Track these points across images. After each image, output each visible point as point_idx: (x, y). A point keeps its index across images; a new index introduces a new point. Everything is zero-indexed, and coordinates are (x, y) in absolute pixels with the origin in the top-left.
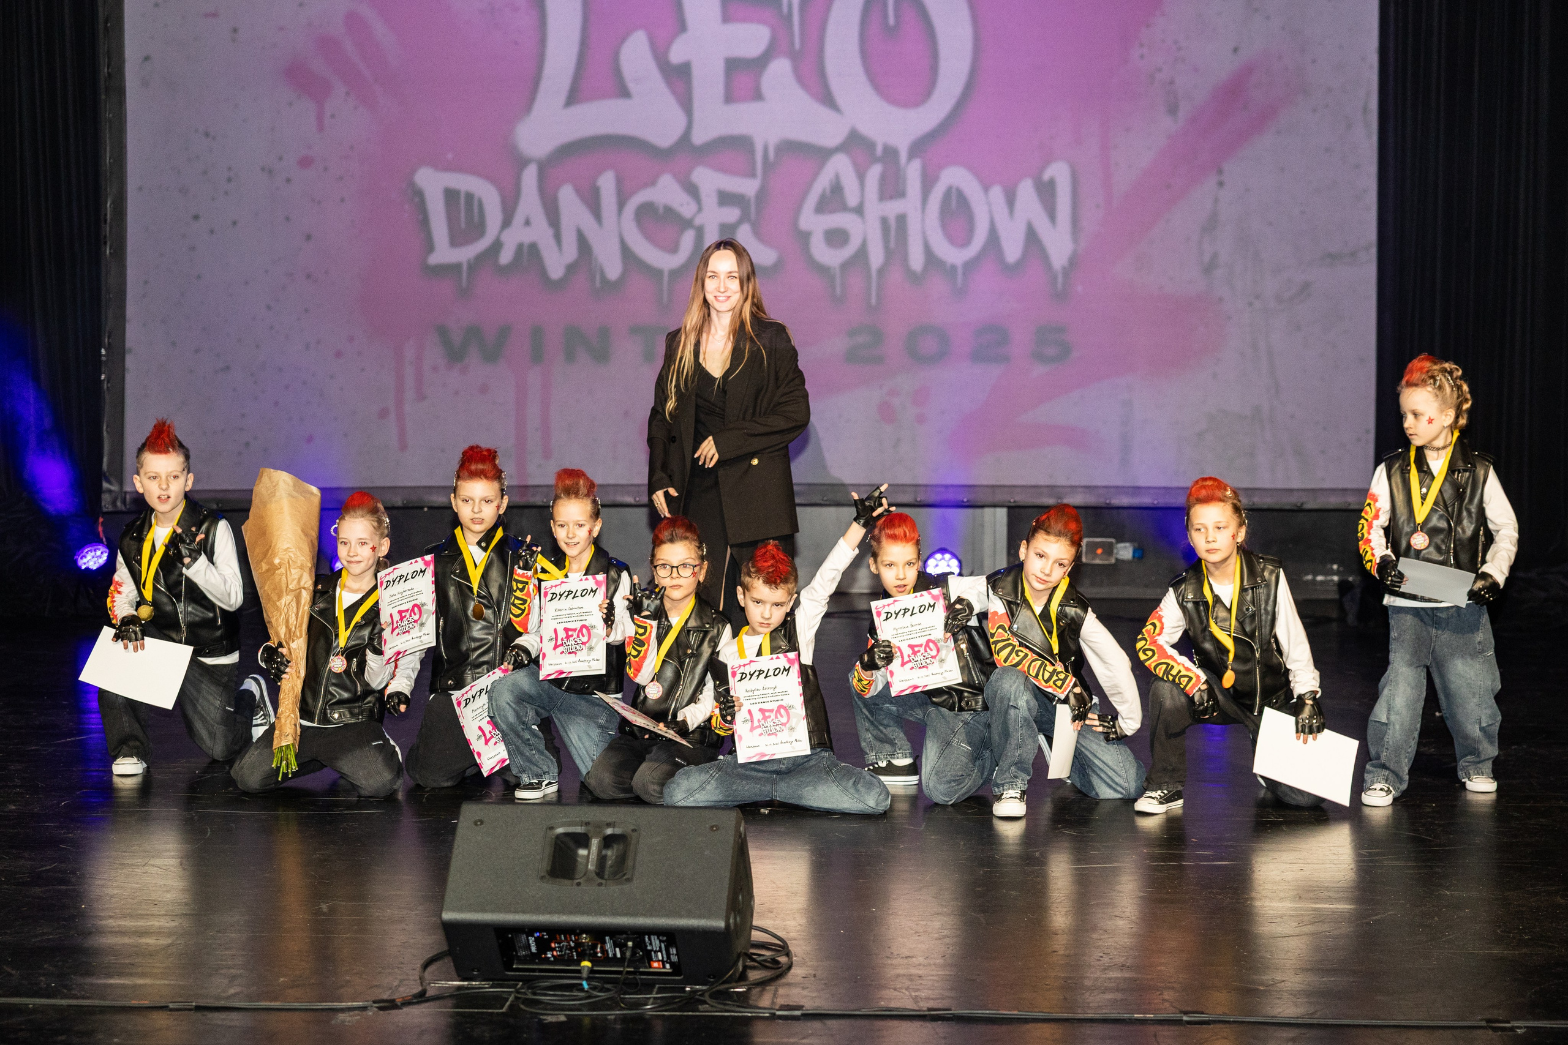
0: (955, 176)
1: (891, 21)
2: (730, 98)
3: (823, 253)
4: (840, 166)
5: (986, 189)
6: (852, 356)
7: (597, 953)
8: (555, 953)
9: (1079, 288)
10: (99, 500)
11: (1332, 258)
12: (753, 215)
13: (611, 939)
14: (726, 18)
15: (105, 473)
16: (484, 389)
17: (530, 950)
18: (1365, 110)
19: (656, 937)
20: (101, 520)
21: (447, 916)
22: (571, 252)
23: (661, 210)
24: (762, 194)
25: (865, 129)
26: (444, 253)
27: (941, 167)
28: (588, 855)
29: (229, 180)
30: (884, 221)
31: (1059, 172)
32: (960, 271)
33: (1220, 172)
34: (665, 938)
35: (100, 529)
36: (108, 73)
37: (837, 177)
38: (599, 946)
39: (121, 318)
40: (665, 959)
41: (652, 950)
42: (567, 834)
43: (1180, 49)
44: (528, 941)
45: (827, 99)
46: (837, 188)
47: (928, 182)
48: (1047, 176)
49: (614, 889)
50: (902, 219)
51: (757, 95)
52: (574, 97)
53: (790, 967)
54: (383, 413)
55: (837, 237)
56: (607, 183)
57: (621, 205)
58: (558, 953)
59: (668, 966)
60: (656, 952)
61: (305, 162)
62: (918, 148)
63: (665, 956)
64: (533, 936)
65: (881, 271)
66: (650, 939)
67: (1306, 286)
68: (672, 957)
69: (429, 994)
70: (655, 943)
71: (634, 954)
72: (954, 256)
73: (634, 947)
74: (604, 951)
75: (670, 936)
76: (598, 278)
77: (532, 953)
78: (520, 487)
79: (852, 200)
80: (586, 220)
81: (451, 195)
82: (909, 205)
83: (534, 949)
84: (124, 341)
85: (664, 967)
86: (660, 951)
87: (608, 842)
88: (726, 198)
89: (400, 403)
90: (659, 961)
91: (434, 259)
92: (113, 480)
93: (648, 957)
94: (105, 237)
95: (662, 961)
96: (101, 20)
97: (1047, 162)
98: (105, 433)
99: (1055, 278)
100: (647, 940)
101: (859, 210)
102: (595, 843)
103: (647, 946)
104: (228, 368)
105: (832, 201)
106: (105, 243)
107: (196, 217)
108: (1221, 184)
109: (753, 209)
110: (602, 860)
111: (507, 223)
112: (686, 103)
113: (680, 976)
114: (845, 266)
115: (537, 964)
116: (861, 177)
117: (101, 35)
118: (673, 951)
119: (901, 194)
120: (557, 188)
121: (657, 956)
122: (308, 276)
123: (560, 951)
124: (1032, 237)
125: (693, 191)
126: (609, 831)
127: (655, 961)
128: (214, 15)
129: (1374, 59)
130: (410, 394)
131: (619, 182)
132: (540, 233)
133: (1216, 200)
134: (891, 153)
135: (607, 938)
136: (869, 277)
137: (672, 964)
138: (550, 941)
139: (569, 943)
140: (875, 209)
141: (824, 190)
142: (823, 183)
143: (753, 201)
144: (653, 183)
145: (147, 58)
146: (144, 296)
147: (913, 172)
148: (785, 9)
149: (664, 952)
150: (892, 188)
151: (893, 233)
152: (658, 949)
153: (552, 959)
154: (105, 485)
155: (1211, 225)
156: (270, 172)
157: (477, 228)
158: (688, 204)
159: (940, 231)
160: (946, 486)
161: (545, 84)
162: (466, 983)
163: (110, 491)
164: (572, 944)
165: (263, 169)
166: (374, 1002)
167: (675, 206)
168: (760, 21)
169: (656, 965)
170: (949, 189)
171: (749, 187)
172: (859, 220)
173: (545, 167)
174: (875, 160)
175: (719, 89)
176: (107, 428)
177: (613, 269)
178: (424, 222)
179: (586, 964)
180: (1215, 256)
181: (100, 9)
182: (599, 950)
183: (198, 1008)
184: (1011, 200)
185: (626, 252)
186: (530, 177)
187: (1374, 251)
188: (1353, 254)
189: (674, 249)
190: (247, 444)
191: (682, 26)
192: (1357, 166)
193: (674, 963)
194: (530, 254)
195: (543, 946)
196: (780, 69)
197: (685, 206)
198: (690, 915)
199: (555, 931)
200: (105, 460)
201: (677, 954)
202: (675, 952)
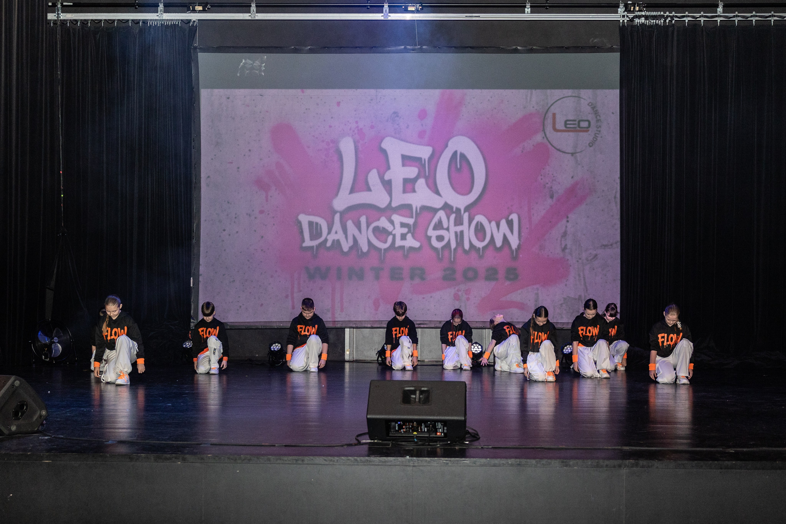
0: (480, 218)
1: (459, 166)
2: (404, 191)
3: (435, 243)
4: (441, 214)
5: (490, 222)
6: (445, 278)
7: (419, 430)
8: (404, 430)
9: (521, 256)
10: (190, 325)
11: (605, 246)
12: (412, 231)
13: (424, 424)
14: (404, 165)
15: (192, 317)
16: (321, 288)
17: (396, 428)
18: (615, 197)
19: (440, 423)
20: (190, 332)
21: (368, 417)
22: (351, 242)
23: (381, 229)
24: (415, 224)
25: (449, 202)
26: (308, 243)
27: (475, 215)
28: (416, 396)
29: (236, 218)
30: (456, 233)
31: (514, 217)
32: (481, 250)
33: (568, 217)
34: (443, 424)
35: (190, 335)
36: (195, 182)
37: (440, 218)
38: (419, 427)
39: (198, 264)
40: (442, 431)
41: (438, 428)
42: (408, 390)
43: (554, 177)
44: (395, 425)
45: (437, 192)
46: (440, 221)
47: (471, 220)
48: (510, 218)
49: (426, 407)
50: (462, 232)
51: (414, 191)
52: (352, 191)
53: (479, 438)
54: (287, 297)
55: (440, 238)
56: (363, 219)
57: (368, 227)
58: (405, 430)
59: (443, 434)
60: (439, 429)
61: (261, 212)
62: (467, 209)
63: (442, 430)
64: (397, 423)
65: (455, 249)
66: (438, 424)
67: (596, 255)
68: (445, 431)
69: (361, 443)
70: (439, 425)
71: (432, 429)
72: (480, 245)
73: (432, 427)
74: (421, 429)
75: (445, 423)
76: (360, 251)
77: (396, 431)
78: (332, 321)
79: (445, 226)
80: (356, 232)
81: (311, 223)
82: (464, 227)
83: (397, 429)
84: (199, 272)
85: (441, 435)
86: (441, 428)
87: (422, 392)
88: (403, 225)
89: (292, 293)
90: (440, 432)
91: (304, 245)
92: (194, 318)
93: (436, 432)
94: (193, 236)
95: (441, 433)
96: (193, 165)
97: (511, 213)
98: (192, 303)
99: (513, 252)
100: (437, 424)
101: (448, 229)
102: (418, 392)
103: (436, 427)
104: (234, 281)
105: (439, 226)
106: (193, 239)
107: (224, 230)
108: (568, 221)
109: (412, 229)
110: (420, 398)
111: (329, 232)
112: (390, 193)
113: (446, 438)
114: (443, 248)
115: (398, 434)
116: (448, 218)
117: (193, 169)
118: (445, 428)
119: (461, 224)
120: (347, 221)
121: (439, 430)
122: (262, 250)
123: (406, 429)
124: (505, 239)
125: (392, 222)
126: (423, 389)
127: (438, 432)
128: (232, 163)
129: (618, 181)
130: (296, 290)
131: (367, 219)
132: (340, 236)
133: (566, 227)
134: (458, 210)
135: (423, 424)
136: (451, 251)
137: (444, 434)
138: (403, 425)
139: (409, 426)
140: (453, 229)
141: (436, 222)
142: (435, 220)
143: (412, 226)
144: (378, 220)
145: (209, 177)
146: (206, 257)
147: (466, 216)
148: (423, 162)
149: (442, 429)
150: (459, 222)
151: (459, 236)
152: (440, 428)
153: (403, 432)
154: (192, 320)
155: (565, 234)
156: (249, 215)
157: (319, 235)
158: (390, 227)
159: (474, 236)
160: (476, 322)
161: (342, 186)
162: (373, 441)
163: (194, 322)
164: (411, 427)
165: (247, 214)
166: (346, 444)
167: (386, 228)
168: (414, 166)
169: (438, 434)
170: (478, 222)
171: (411, 221)
172: (448, 232)
173: (342, 214)
174: (453, 212)
175: (401, 188)
176: (193, 301)
177: (365, 248)
178: (302, 232)
179: (415, 433)
180: (566, 245)
181: (193, 160)
182: (419, 428)
183: (285, 446)
184: (498, 226)
185: (369, 243)
186: (337, 217)
187: (619, 244)
188: (611, 245)
189: (385, 242)
190: (240, 307)
191: (389, 168)
192: (613, 216)
193: (445, 433)
194: (337, 244)
195: (400, 427)
196: (421, 182)
197: (389, 227)
198: (452, 415)
199: (405, 421)
200: (192, 312)
201: (447, 430)
202: (446, 429)
